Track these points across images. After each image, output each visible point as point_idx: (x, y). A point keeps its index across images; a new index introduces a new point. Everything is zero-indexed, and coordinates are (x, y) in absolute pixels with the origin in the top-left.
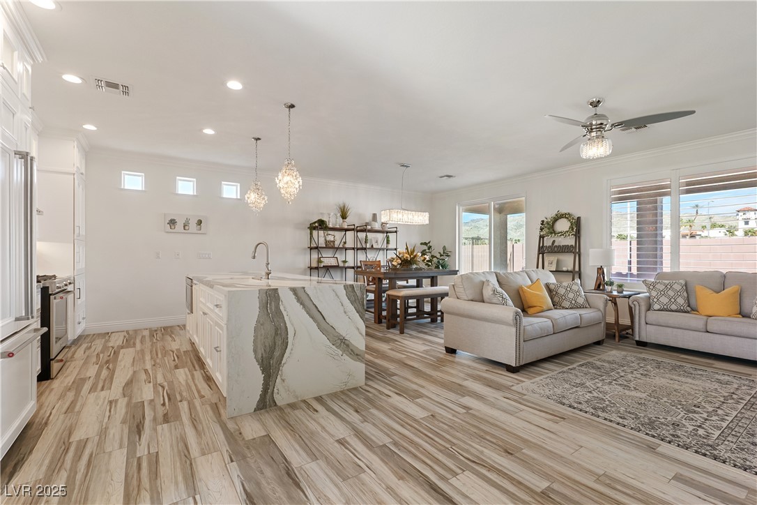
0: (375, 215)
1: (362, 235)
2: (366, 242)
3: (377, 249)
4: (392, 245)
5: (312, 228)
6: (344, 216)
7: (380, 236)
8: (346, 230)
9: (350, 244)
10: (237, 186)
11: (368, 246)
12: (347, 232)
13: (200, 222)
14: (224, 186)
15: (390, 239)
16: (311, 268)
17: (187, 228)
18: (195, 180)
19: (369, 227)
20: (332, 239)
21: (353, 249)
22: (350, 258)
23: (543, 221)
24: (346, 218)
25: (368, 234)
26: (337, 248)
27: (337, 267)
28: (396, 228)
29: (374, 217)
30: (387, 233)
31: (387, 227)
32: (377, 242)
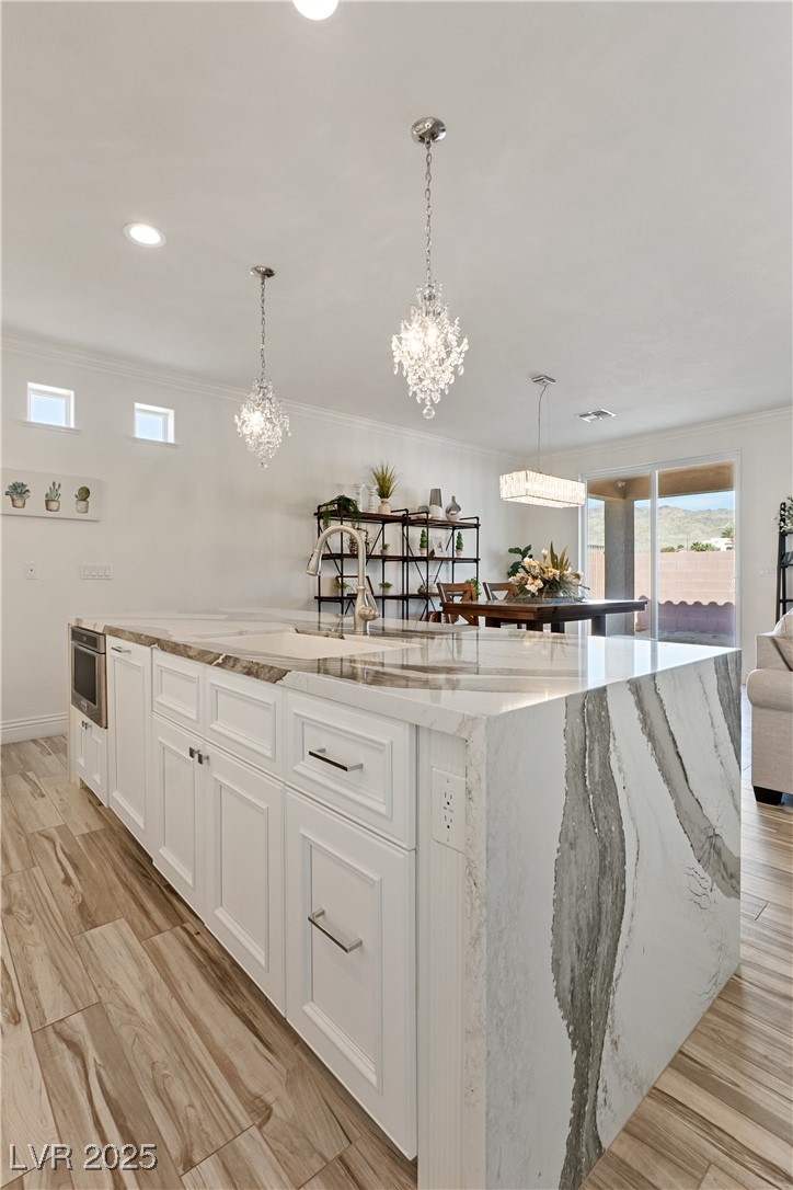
0: (436, 492)
1: (415, 533)
4: (467, 552)
5: (323, 515)
6: (384, 493)
7: (446, 535)
8: (386, 520)
9: (394, 549)
10: (166, 415)
12: (387, 526)
13: (84, 494)
14: (138, 415)
15: (463, 540)
16: (320, 599)
17: (53, 505)
18: (72, 393)
19: (429, 516)
21: (401, 559)
22: (396, 577)
23: (784, 504)
24: (388, 497)
25: (426, 529)
28: (477, 518)
29: (436, 497)
30: (453, 530)
31: (459, 516)
32: (440, 547)
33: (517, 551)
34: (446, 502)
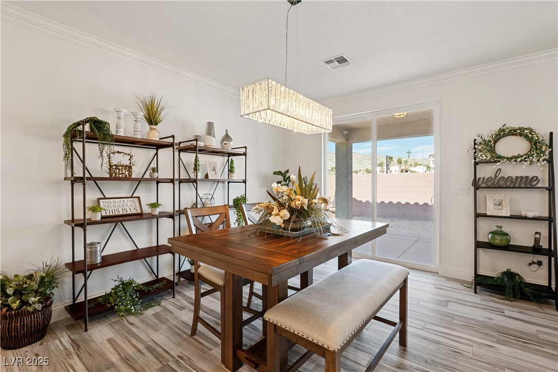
0: (210, 126)
1: (188, 158)
2: (196, 169)
3: (214, 181)
4: (238, 175)
5: (73, 134)
6: (152, 120)
7: (219, 161)
8: (158, 146)
9: (165, 172)
11: (200, 176)
12: (160, 151)
15: (235, 165)
19: (201, 144)
20: (127, 163)
21: (172, 181)
22: (166, 198)
24: (156, 124)
25: (199, 155)
26: (140, 181)
27: (139, 216)
28: (246, 147)
29: (210, 128)
30: (229, 156)
31: (231, 146)
32: (214, 170)
33: (279, 173)
34: (219, 133)
